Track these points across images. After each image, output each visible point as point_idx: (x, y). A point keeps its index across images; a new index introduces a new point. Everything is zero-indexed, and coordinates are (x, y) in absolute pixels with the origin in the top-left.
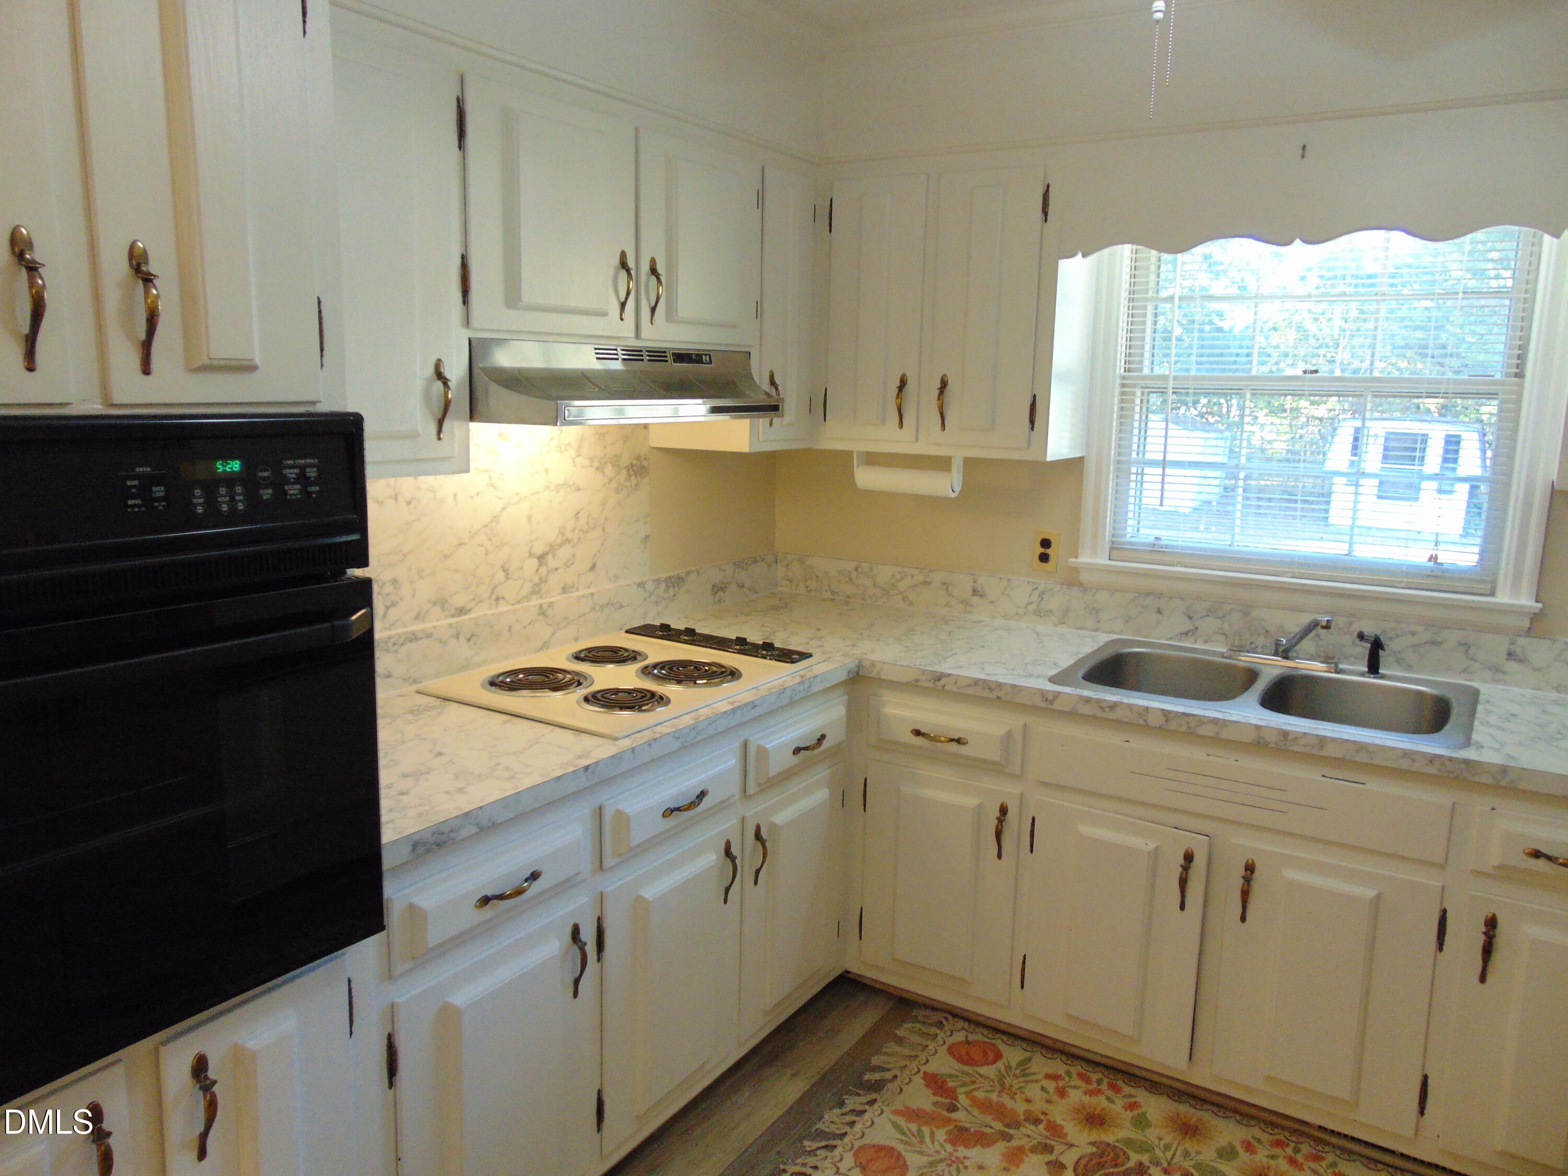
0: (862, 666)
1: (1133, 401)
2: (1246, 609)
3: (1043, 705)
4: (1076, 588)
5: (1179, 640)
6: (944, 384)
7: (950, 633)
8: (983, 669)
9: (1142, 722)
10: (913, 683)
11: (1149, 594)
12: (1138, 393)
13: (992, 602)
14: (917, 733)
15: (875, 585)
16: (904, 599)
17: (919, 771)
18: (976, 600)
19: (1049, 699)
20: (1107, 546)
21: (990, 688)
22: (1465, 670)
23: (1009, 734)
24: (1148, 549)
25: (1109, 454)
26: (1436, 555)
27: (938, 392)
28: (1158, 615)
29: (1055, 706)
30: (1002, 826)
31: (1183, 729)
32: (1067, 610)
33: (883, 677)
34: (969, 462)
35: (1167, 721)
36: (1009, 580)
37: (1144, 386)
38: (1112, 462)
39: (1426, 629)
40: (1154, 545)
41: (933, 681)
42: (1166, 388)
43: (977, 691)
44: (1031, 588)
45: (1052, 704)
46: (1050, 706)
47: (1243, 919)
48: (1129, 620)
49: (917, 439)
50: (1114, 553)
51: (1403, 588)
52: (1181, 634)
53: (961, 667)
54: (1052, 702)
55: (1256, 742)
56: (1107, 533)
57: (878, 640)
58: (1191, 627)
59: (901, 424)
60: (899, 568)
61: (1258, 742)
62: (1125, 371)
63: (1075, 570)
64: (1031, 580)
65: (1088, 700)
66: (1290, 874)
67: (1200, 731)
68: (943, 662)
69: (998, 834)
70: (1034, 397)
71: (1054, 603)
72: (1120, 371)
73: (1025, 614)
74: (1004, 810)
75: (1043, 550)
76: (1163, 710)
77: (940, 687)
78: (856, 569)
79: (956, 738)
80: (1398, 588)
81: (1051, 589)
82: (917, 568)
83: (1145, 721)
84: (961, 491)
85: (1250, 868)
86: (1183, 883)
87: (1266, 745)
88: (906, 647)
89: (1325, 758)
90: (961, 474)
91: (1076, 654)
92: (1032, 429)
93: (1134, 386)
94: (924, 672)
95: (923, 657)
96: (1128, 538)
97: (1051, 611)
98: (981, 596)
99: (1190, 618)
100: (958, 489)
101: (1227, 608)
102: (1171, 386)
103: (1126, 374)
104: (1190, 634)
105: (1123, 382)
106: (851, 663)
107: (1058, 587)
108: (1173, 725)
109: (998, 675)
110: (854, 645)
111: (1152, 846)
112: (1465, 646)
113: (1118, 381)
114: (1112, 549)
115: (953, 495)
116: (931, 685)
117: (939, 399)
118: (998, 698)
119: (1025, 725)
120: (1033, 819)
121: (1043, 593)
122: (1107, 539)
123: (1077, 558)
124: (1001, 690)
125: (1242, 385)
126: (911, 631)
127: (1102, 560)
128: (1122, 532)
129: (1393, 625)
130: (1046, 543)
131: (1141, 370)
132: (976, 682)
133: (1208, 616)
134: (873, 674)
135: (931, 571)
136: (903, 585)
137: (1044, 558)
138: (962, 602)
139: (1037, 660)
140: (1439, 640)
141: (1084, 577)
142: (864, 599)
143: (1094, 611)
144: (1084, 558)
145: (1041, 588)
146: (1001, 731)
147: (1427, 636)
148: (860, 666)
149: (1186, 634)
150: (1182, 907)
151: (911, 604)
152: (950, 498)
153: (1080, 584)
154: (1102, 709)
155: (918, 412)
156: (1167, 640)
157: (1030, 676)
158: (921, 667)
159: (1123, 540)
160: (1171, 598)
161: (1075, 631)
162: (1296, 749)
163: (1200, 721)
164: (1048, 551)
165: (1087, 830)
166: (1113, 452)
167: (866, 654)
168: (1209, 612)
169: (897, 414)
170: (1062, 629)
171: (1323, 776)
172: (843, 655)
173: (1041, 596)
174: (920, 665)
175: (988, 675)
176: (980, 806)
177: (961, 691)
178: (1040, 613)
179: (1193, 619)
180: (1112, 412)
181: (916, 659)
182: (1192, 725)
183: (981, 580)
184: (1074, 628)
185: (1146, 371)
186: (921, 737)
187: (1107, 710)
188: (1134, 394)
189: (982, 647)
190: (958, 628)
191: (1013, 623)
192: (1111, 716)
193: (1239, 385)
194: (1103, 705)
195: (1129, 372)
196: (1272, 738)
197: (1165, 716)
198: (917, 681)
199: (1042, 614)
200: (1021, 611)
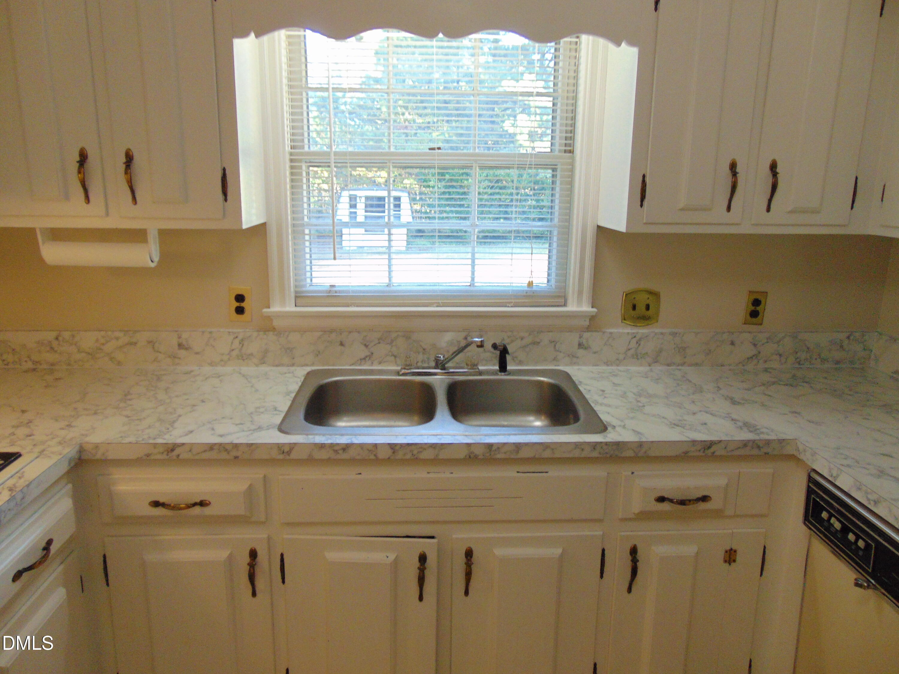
0: (85, 450)
1: (301, 174)
2: (407, 335)
3: (281, 457)
4: (271, 333)
5: (360, 365)
6: (129, 159)
7: (167, 389)
8: (213, 429)
9: (372, 457)
10: (145, 457)
11: (332, 331)
12: (304, 168)
13: (197, 353)
14: (156, 504)
15: (79, 351)
16: (112, 359)
17: (162, 538)
18: (183, 353)
19: (285, 451)
20: (293, 295)
21: (226, 450)
22: (555, 359)
23: (251, 489)
24: (325, 294)
25: (287, 219)
26: (532, 281)
27: (124, 166)
28: (342, 347)
29: (293, 456)
30: (254, 570)
31: (408, 456)
32: (266, 351)
33: (110, 457)
34: (164, 234)
35: (394, 453)
36: (210, 333)
37: (308, 161)
38: (290, 226)
39: (530, 334)
40: (330, 291)
41: (166, 453)
42: (329, 163)
43: (213, 455)
44: (232, 337)
45: (289, 455)
46: (288, 457)
47: (467, 593)
48: (318, 354)
49: (107, 214)
50: (299, 301)
51: (512, 307)
52: (361, 359)
53: (191, 432)
54: (289, 453)
55: (468, 457)
56: (292, 285)
57: (95, 413)
58: (368, 354)
59: (87, 199)
60: (103, 333)
61: (470, 457)
62: (291, 148)
63: (269, 318)
64: (231, 330)
65: (322, 446)
66: (499, 552)
67: (423, 456)
68: (171, 429)
69: (252, 578)
70: (224, 170)
71: (254, 347)
72: (288, 149)
73: (229, 359)
74: (253, 554)
75: (238, 304)
76: (389, 444)
77: (175, 457)
78: (57, 339)
79: (198, 501)
80: (509, 307)
81: (250, 336)
82: (120, 331)
83: (375, 455)
84: (159, 262)
85: (469, 554)
86: (421, 580)
87: (476, 457)
88: (127, 417)
89: (521, 459)
90: (158, 245)
91: (288, 393)
92: (226, 200)
93: (300, 161)
94: (155, 445)
95: (150, 427)
96: (308, 288)
97: (252, 354)
98: (187, 349)
99: (366, 346)
100: (156, 259)
101: (394, 335)
102: (333, 161)
103: (293, 151)
104: (367, 359)
105: (292, 157)
106: (70, 451)
107: (255, 334)
108: (400, 455)
109: (231, 434)
110: (69, 426)
111: (392, 557)
112: (553, 342)
113: (288, 157)
114: (296, 297)
115: (153, 265)
116: (164, 456)
117: (126, 173)
118: (236, 457)
119: (265, 477)
120: (282, 555)
121: (242, 340)
122: (292, 289)
123: (269, 308)
124: (237, 450)
125: (386, 159)
126: (126, 396)
127: (290, 308)
128: (302, 283)
129: (510, 334)
130: (240, 298)
131: (303, 147)
132: (212, 447)
133: (379, 343)
134: (98, 457)
135: (135, 332)
136: (109, 347)
137: (240, 311)
138: (169, 357)
139: (259, 408)
140: (538, 340)
141: (276, 323)
142: (69, 364)
143: (289, 350)
144: (276, 308)
145: (240, 337)
146: (243, 487)
147: (528, 340)
148: (81, 450)
149: (364, 359)
150: (421, 598)
151: (119, 363)
152: (151, 268)
153: (274, 329)
154: (336, 451)
155: (105, 188)
156: (350, 365)
157: (260, 428)
158: (151, 441)
159: (304, 289)
160: (350, 332)
161: (275, 368)
162: (499, 456)
163: (421, 448)
164: (243, 305)
165: (332, 556)
166: (289, 218)
167: (86, 435)
168: (380, 340)
169: (82, 190)
170: (264, 368)
171: (518, 472)
172: (60, 443)
173: (242, 342)
174: (149, 438)
175: (221, 436)
176: (230, 558)
177: (197, 457)
178: (244, 357)
179: (370, 347)
180: (286, 183)
181: (143, 431)
182: (415, 452)
183: (185, 336)
184: (273, 366)
185: (306, 149)
186: (160, 507)
187: (341, 452)
188: (301, 167)
189: (203, 401)
190: (172, 383)
191: (220, 369)
192: (345, 456)
193: (383, 159)
194: (336, 448)
195: (294, 149)
196: (478, 451)
197: (392, 448)
198: (148, 455)
199: (245, 358)
200: (226, 358)
